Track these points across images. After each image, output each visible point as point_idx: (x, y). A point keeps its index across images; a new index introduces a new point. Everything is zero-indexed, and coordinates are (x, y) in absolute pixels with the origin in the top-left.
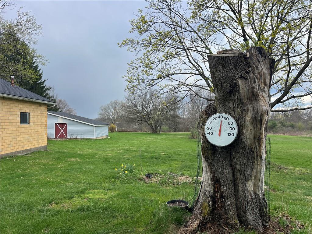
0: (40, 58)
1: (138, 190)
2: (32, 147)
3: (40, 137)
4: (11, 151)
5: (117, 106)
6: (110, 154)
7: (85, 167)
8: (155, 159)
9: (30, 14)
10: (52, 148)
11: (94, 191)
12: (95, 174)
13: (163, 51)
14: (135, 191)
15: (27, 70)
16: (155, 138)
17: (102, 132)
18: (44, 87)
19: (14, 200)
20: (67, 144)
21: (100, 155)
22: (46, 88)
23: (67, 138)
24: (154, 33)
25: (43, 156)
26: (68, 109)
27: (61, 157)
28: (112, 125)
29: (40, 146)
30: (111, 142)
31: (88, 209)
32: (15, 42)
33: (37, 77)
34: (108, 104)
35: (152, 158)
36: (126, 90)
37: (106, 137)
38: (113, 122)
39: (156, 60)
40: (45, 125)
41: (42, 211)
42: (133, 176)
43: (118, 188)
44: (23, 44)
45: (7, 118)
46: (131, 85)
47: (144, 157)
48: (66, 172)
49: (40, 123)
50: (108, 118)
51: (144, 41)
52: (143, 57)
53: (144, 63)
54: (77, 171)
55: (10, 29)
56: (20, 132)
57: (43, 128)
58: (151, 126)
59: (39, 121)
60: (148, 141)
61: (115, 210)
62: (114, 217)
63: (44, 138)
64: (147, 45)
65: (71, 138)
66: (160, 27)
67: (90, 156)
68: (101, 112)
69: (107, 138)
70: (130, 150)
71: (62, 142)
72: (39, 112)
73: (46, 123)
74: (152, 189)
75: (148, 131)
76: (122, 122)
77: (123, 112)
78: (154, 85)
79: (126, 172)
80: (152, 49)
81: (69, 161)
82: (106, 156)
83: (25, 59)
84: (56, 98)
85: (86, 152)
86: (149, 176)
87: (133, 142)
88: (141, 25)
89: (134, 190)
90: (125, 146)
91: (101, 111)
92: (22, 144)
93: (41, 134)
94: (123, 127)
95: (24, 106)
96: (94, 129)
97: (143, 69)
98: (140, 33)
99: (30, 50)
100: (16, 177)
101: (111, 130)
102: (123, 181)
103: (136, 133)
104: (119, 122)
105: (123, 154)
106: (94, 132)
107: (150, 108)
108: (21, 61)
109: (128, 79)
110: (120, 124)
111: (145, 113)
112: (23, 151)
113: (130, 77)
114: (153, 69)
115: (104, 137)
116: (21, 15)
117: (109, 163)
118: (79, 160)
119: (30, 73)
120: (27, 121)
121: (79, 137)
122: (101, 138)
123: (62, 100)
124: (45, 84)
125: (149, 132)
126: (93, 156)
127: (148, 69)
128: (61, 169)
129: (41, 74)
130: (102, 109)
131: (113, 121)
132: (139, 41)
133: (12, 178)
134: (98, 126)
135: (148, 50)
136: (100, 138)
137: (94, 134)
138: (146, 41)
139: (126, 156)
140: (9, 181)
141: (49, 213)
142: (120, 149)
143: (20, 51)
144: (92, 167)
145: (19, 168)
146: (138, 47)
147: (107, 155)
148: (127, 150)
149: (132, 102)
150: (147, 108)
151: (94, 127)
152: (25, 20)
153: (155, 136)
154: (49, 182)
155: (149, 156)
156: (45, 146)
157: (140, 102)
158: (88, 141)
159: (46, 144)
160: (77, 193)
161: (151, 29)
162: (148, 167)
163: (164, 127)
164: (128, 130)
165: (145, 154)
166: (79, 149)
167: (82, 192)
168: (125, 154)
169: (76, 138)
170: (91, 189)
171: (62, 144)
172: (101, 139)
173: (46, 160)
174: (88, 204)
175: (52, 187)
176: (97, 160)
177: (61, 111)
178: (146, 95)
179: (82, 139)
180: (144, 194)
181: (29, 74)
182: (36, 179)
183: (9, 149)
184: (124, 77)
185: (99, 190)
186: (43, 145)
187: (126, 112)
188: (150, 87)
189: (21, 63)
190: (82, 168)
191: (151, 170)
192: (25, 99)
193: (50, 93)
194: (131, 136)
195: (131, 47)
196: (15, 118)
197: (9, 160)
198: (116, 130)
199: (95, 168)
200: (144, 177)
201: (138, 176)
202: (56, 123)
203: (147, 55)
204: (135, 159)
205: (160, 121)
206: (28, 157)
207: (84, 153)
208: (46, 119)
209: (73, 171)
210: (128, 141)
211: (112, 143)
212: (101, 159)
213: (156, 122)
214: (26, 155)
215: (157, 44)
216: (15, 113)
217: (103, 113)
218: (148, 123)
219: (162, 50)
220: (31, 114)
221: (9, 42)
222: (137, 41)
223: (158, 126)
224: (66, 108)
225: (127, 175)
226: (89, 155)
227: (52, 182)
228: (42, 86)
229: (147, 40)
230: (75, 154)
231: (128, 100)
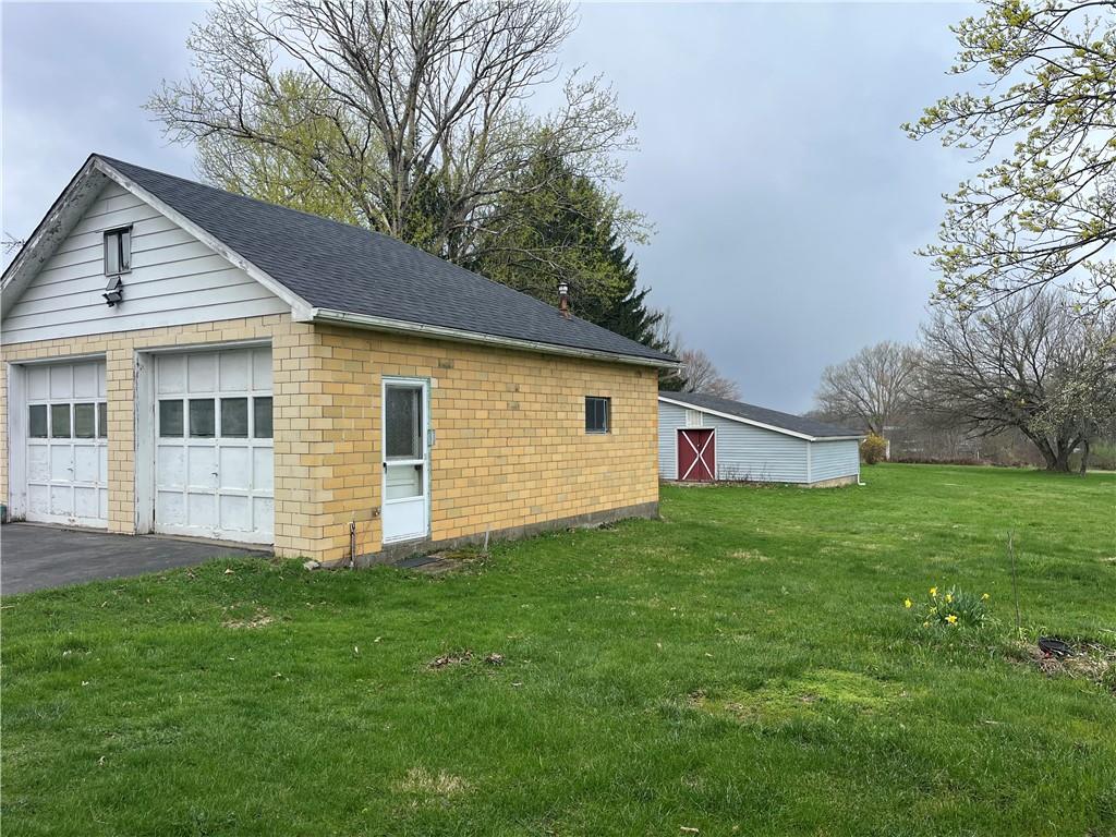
0: (632, 220)
1: (1013, 700)
2: (617, 506)
3: (639, 473)
4: (564, 515)
5: (887, 364)
6: (873, 547)
7: (788, 584)
8: (1071, 582)
9: (601, 87)
10: (670, 510)
11: (835, 673)
12: (826, 613)
13: (1107, 121)
14: (1001, 701)
15: (595, 267)
16: (1061, 491)
17: (838, 463)
18: (641, 314)
19: (585, 665)
20: (717, 502)
21: (832, 545)
22: (645, 316)
23: (716, 478)
24: (1060, 55)
25: (650, 534)
26: (713, 381)
27: (705, 542)
28: (873, 437)
29: (639, 501)
30: (872, 499)
31: (822, 737)
32: (560, 182)
33: (623, 285)
34: (853, 360)
35: (1059, 575)
36: (935, 300)
37: (849, 482)
38: (873, 425)
39: (1078, 163)
40: (651, 438)
41: (672, 713)
42: (982, 640)
43: (927, 680)
44: (583, 184)
45: (551, 415)
46: (955, 279)
47: (1020, 568)
48: (726, 596)
49: (639, 431)
50: (853, 412)
51: (1014, 95)
52: (1015, 160)
53: (1016, 182)
54: (760, 597)
55: (545, 143)
56: (585, 456)
57: (647, 444)
58: (1042, 444)
59: (635, 423)
60: (1031, 502)
61: (926, 759)
62: (925, 786)
63: (650, 478)
64: (1030, 109)
65: (727, 481)
66: (1091, 26)
67: (799, 548)
68: (827, 391)
69: (855, 484)
70: (953, 536)
71: (702, 494)
72: (635, 395)
73: (653, 431)
74: (1076, 701)
75: (1026, 464)
76: (911, 426)
77: (912, 388)
78: (1065, 271)
79: (951, 619)
80: (1055, 121)
81: (728, 560)
82: (857, 552)
83: (588, 230)
84: (676, 347)
85: (783, 530)
86: (1053, 645)
87: (963, 503)
88: (1006, 32)
89: (994, 694)
90: (932, 519)
91: (826, 387)
92: (591, 494)
93: (642, 466)
94: (912, 445)
95: (595, 377)
96: (809, 449)
97: (1013, 208)
98: (999, 64)
99: (602, 199)
100: (583, 594)
101: (870, 457)
102: (942, 654)
103: (968, 471)
104: (896, 424)
105: (926, 550)
106: (809, 462)
107: (1036, 366)
108: (579, 238)
109: (945, 258)
110: (901, 432)
111: (1012, 387)
112: (596, 516)
113: (950, 249)
114: (1059, 204)
115: (844, 482)
116: (575, 92)
117: (875, 580)
118: (762, 558)
119: (602, 273)
120: (604, 424)
121: (755, 476)
122: (833, 484)
123: (695, 353)
124: (643, 303)
125: (1031, 467)
126: (810, 547)
127: (1040, 206)
128: (709, 582)
129: (633, 273)
130: (830, 380)
131: (873, 423)
132: (993, 101)
133: (572, 595)
134: (820, 439)
135: (1039, 128)
136: (828, 485)
137: (809, 469)
138: (1026, 96)
139: (937, 559)
140: (564, 606)
141: (691, 724)
142: (912, 530)
143: (576, 207)
144: (812, 586)
145: (586, 565)
146: (991, 124)
147: (864, 550)
148: (942, 536)
149: (952, 347)
150: (1020, 370)
151: (809, 445)
152: (587, 106)
153: (1059, 485)
154: (678, 621)
155: (1042, 565)
156: (652, 504)
157: (987, 343)
158: (788, 492)
159: (655, 498)
160: (774, 671)
161: (1050, 41)
162: (1044, 610)
163: (1105, 449)
164: (937, 459)
165: (1024, 556)
166: (758, 519)
167: (792, 671)
168: (932, 549)
169: (744, 482)
170: (820, 666)
171: (702, 499)
172: (832, 489)
173: (658, 550)
174: (819, 718)
175: (690, 641)
176: (826, 565)
177: (691, 391)
178: (1015, 316)
179: (767, 484)
180: (1045, 719)
181: (601, 275)
182: (638, 608)
183: (557, 507)
184: (927, 251)
185: (851, 675)
186: (647, 500)
187: (927, 387)
188: (1047, 276)
189: (579, 244)
190: (778, 588)
191: (1056, 622)
192: (598, 355)
193: (659, 332)
194: (948, 480)
195: (957, 130)
196: (571, 415)
197: (560, 539)
198: (885, 457)
199: (823, 590)
200: (1035, 649)
201: (1005, 640)
202: (680, 431)
203: (1030, 151)
204: (980, 572)
205: (1086, 420)
206: (608, 534)
207: (778, 535)
208: (653, 416)
209: (749, 595)
210: (937, 501)
211: (878, 505)
212: (839, 560)
213: (1067, 427)
214: (602, 527)
215: (1081, 97)
216: (571, 399)
217: (832, 393)
218: (1026, 431)
219: (1099, 118)
220: (614, 401)
221: (544, 186)
222: (987, 100)
223: (1075, 444)
224: (707, 380)
225: (954, 631)
226: (797, 543)
227: (687, 624)
228: (635, 311)
229: (1034, 89)
230: (746, 537)
231: (937, 339)
